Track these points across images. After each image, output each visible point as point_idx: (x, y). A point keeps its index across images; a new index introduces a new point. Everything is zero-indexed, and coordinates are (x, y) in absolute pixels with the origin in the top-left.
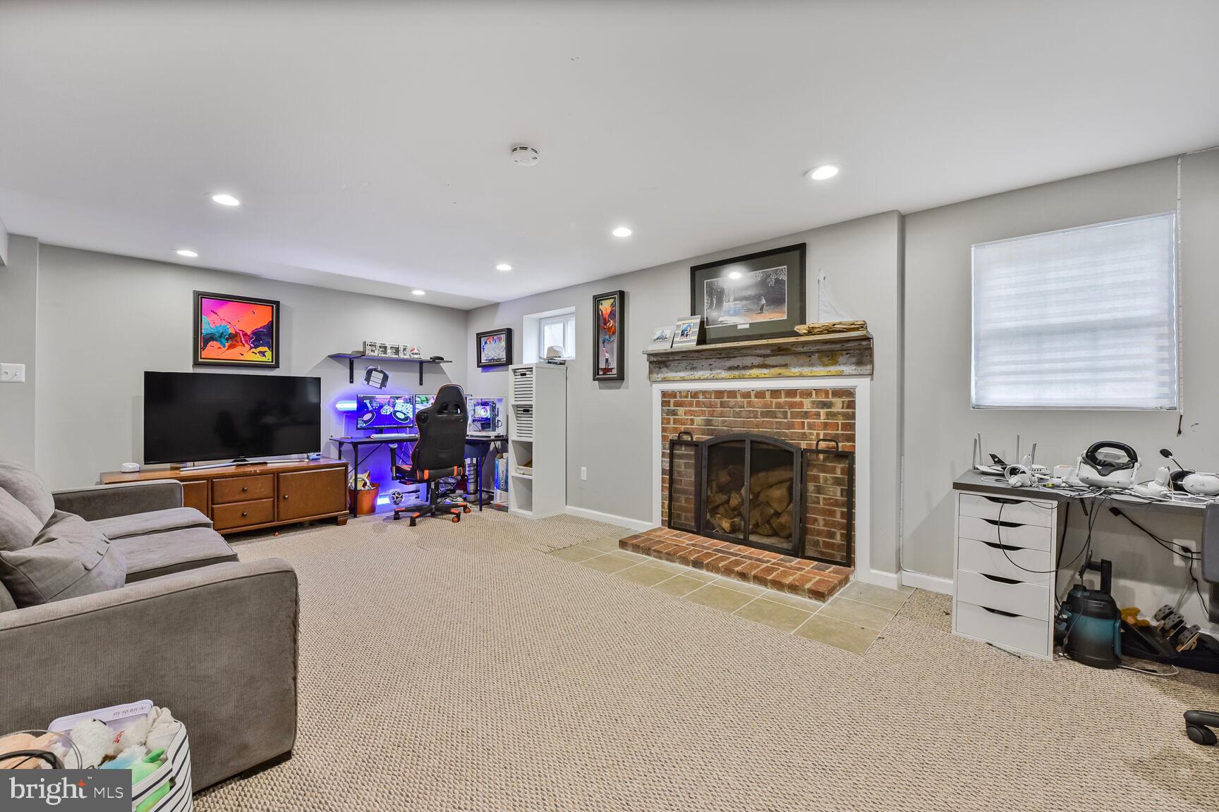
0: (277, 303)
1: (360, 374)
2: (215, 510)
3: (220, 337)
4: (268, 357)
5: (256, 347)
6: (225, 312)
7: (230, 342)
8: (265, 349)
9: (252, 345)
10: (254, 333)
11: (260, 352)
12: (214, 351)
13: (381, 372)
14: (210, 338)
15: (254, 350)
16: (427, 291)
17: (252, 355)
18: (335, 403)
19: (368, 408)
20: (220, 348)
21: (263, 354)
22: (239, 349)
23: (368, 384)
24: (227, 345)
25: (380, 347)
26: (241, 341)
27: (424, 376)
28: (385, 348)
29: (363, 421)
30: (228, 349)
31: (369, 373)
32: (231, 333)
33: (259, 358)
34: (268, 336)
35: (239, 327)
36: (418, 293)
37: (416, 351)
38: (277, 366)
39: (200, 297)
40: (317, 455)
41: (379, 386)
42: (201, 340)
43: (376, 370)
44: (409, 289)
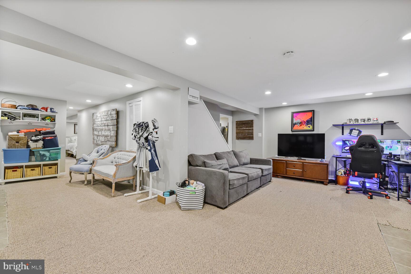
0: (314, 111)
1: (347, 131)
2: (287, 170)
3: (298, 123)
4: (311, 127)
5: (307, 125)
6: (299, 116)
7: (300, 124)
8: (310, 125)
9: (306, 125)
10: (307, 121)
11: (308, 127)
12: (296, 127)
13: (358, 130)
14: (296, 124)
15: (307, 126)
16: (374, 93)
17: (306, 127)
18: (336, 142)
19: (347, 144)
20: (297, 126)
21: (309, 127)
22: (303, 126)
23: (350, 135)
24: (299, 125)
25: (355, 120)
26: (303, 124)
27: (384, 131)
28: (358, 120)
29: (345, 149)
30: (300, 126)
31: (351, 131)
32: (300, 122)
33: (308, 128)
34: (311, 121)
35: (303, 120)
36: (369, 94)
37: (375, 120)
38: (313, 130)
39: (293, 113)
40: (322, 160)
41: (356, 136)
42: (293, 125)
43: (355, 129)
44: (364, 94)
